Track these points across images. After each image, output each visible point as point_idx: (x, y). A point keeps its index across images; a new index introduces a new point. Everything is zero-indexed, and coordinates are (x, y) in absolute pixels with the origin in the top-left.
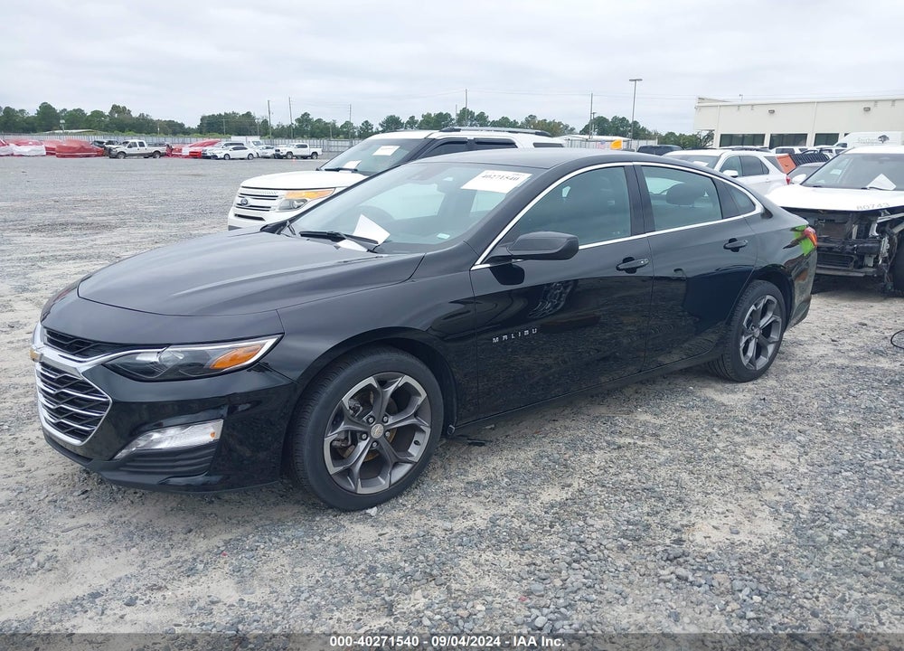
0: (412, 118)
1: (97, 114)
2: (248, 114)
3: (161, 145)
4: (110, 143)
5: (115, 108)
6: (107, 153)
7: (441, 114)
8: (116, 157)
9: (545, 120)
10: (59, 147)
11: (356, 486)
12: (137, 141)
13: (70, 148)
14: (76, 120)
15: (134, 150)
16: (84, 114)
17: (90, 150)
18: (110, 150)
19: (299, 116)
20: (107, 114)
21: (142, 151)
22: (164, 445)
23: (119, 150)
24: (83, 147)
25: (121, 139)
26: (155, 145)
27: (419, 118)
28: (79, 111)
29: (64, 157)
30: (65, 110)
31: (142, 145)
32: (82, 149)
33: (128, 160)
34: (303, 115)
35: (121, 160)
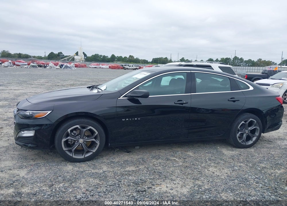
0: (217, 59)
1: (125, 57)
2: (166, 58)
3: (138, 66)
4: (125, 65)
5: (130, 56)
6: (124, 68)
7: (227, 58)
8: (126, 69)
9: (265, 60)
10: (112, 66)
11: (73, 155)
12: (131, 65)
13: (115, 66)
14: (120, 59)
15: (130, 68)
16: (122, 58)
17: (119, 67)
18: (124, 67)
19: (181, 59)
20: (128, 57)
21: (133, 68)
22: (25, 135)
23: (126, 67)
24: (118, 66)
25: (128, 64)
26: (136, 66)
27: (219, 59)
28: (121, 56)
29: (113, 69)
30: (118, 56)
31: (133, 66)
32: (118, 67)
33: (128, 70)
34: (182, 58)
35: (127, 70)
